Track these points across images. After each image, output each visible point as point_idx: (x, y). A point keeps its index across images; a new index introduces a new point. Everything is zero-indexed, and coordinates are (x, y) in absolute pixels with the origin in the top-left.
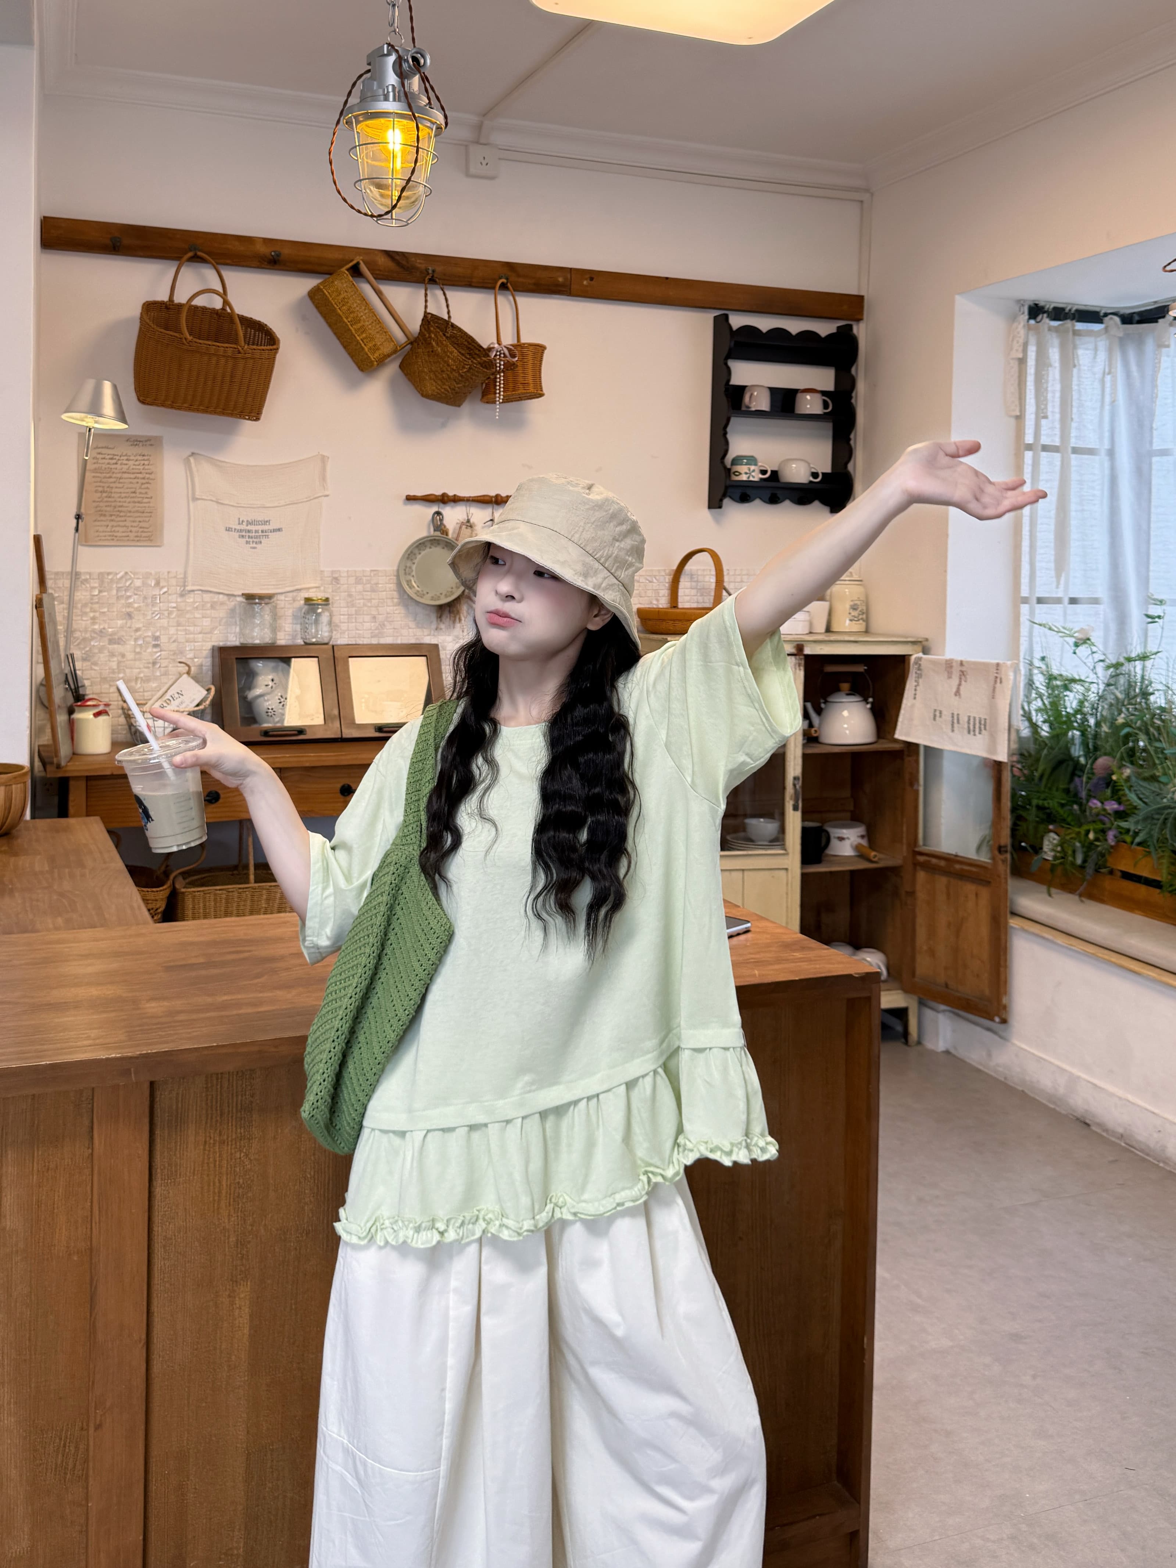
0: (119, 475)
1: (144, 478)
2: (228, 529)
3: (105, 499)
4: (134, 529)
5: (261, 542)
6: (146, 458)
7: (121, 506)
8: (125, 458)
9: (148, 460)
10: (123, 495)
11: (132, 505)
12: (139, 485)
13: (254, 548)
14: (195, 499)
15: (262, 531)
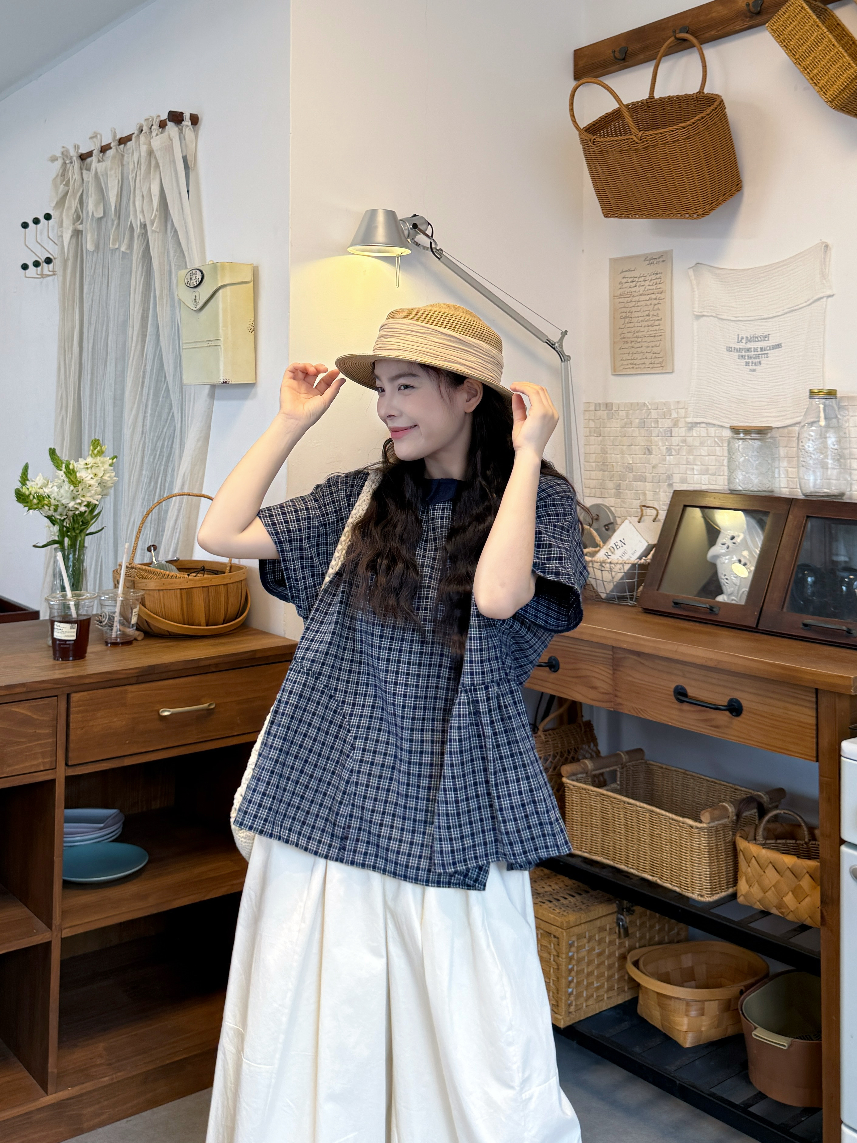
0: (637, 298)
1: (656, 299)
2: (729, 349)
3: (628, 325)
4: (649, 356)
5: (760, 363)
6: (658, 276)
7: (638, 332)
8: (642, 279)
9: (660, 278)
10: (641, 319)
11: (646, 329)
12: (652, 306)
13: (754, 370)
14: (698, 317)
15: (761, 349)
